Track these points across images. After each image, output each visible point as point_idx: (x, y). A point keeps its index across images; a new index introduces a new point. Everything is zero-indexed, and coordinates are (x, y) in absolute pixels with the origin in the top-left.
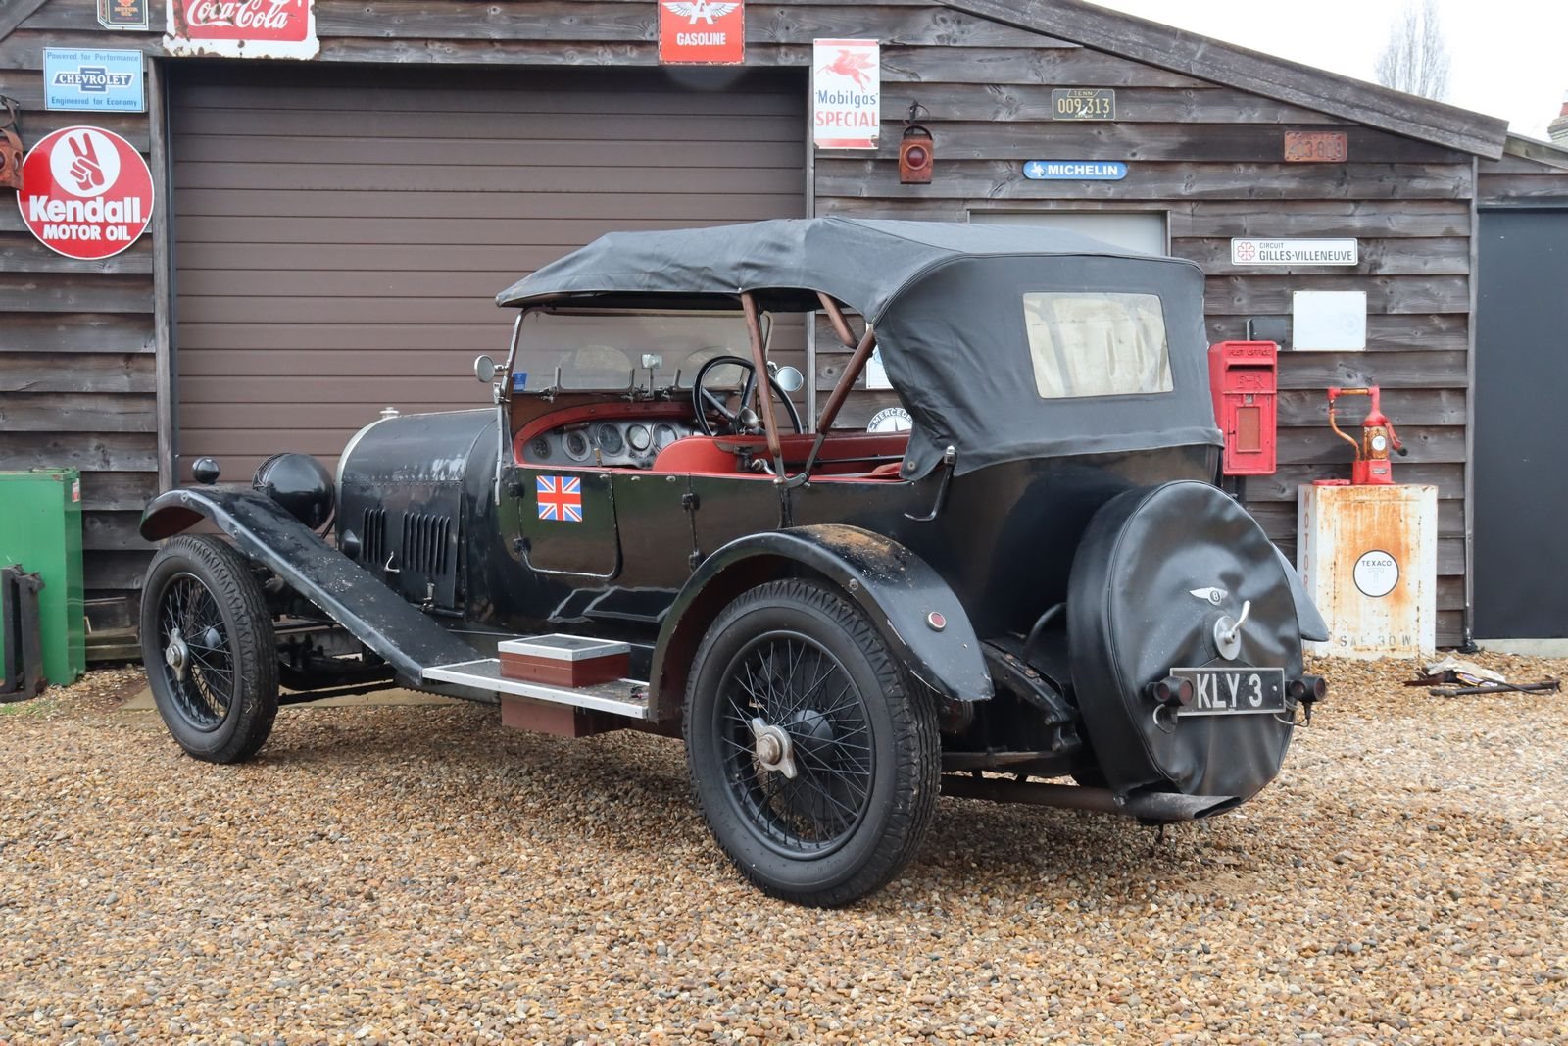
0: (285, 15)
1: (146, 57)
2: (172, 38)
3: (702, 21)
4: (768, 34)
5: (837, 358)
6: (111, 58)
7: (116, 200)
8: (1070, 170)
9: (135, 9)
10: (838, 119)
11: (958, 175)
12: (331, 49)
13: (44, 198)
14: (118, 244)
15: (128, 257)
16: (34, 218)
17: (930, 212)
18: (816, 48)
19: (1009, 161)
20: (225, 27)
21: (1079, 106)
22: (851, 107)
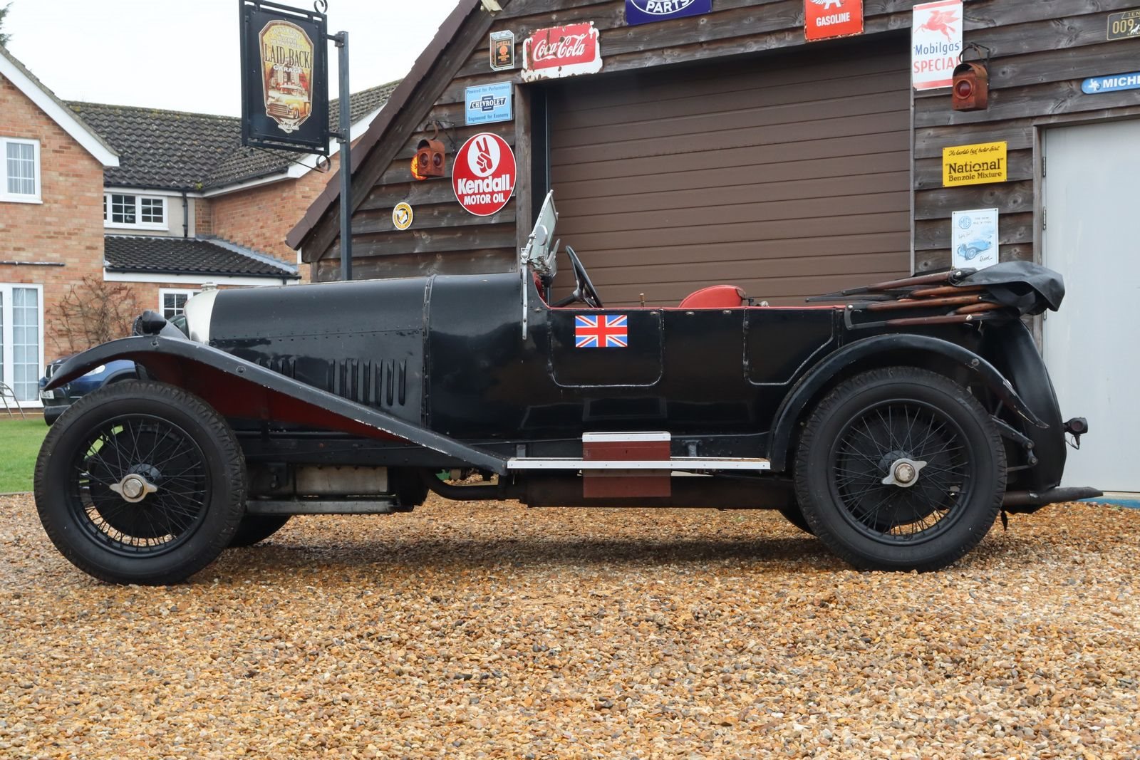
0: (583, 45)
1: (514, 85)
2: (526, 71)
3: (833, 5)
4: (880, 8)
5: (931, 254)
6: (496, 89)
7: (498, 177)
8: (1123, 82)
9: (508, 56)
10: (930, 66)
11: (1026, 99)
12: (609, 64)
13: (465, 180)
14: (500, 204)
15: (504, 212)
16: (460, 193)
17: (1004, 131)
18: (914, 12)
19: (1069, 81)
20: (552, 59)
21: (1132, 26)
22: (940, 55)
